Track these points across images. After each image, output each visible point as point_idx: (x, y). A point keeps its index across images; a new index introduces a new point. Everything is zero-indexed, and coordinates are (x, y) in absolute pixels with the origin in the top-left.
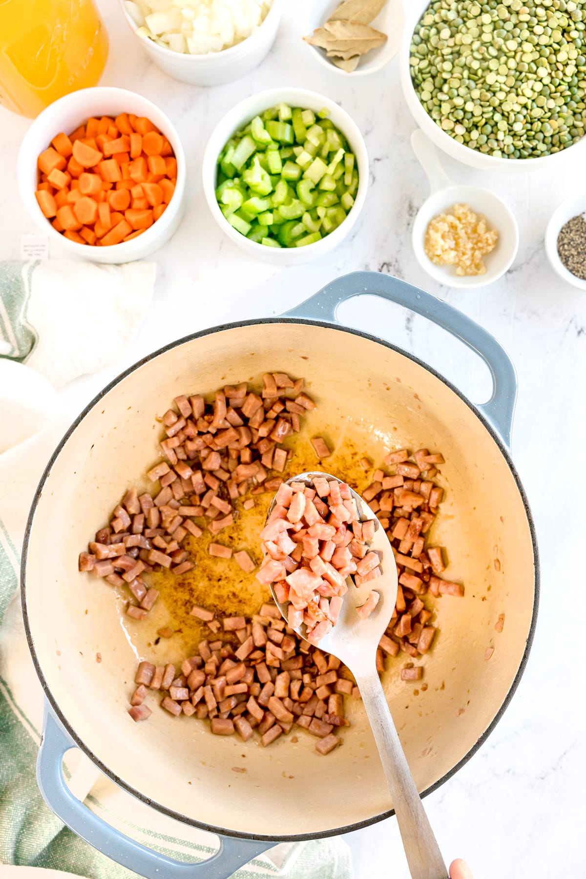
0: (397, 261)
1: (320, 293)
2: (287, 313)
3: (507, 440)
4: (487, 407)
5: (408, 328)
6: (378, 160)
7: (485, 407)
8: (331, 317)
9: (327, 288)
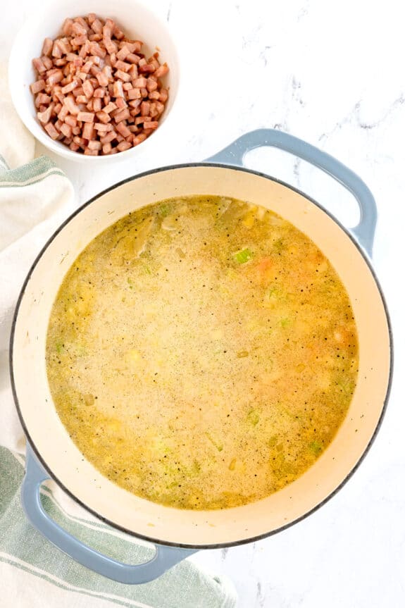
0: (285, 123)
1: (233, 145)
2: (209, 159)
3: (370, 254)
4: (356, 230)
5: (296, 173)
6: (269, 47)
7: (355, 230)
8: (241, 163)
9: (237, 141)
